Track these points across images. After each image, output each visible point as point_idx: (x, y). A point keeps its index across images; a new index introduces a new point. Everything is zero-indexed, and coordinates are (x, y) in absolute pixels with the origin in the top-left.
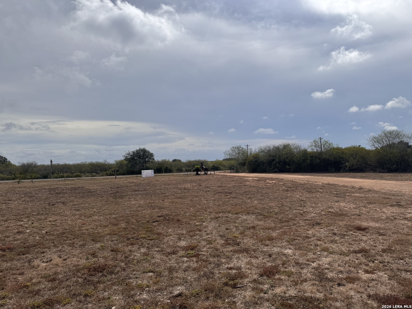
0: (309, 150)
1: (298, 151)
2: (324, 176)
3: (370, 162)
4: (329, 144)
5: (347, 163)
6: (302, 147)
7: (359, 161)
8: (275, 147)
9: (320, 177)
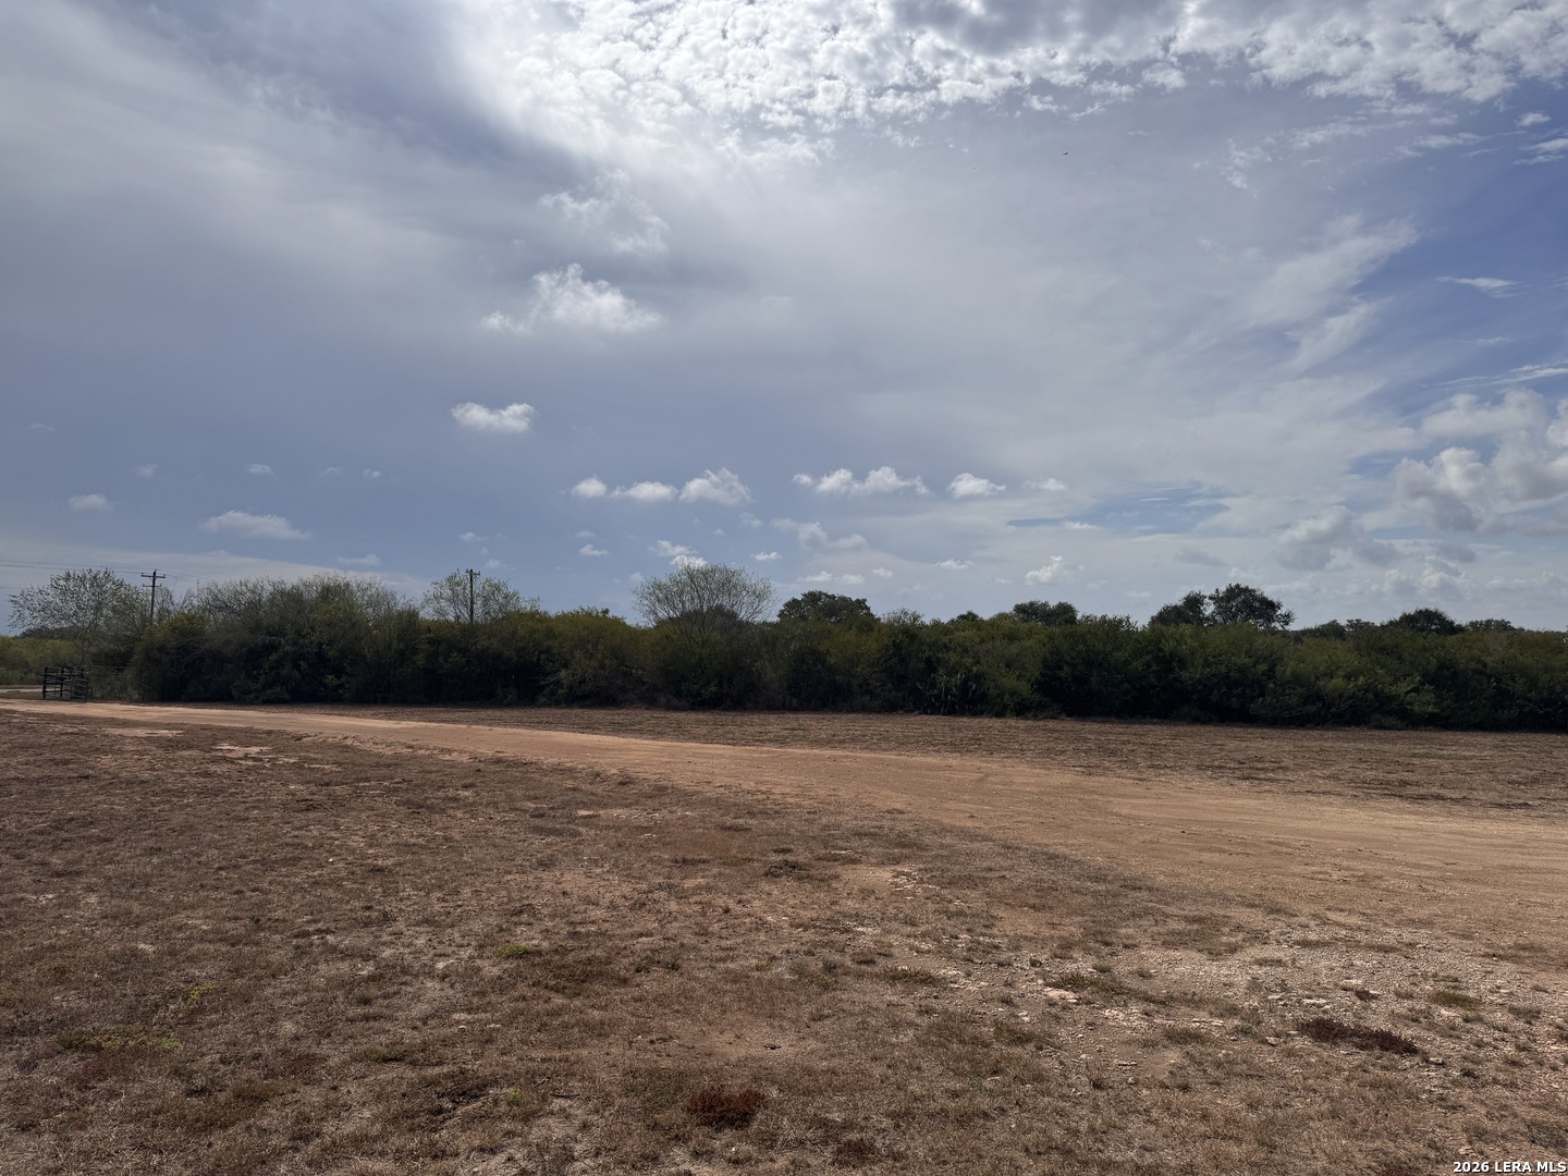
0: (427, 614)
1: (382, 613)
2: (477, 723)
3: (640, 672)
4: (506, 597)
5: (563, 673)
6: (398, 598)
7: (603, 667)
8: (282, 593)
9: (464, 726)
